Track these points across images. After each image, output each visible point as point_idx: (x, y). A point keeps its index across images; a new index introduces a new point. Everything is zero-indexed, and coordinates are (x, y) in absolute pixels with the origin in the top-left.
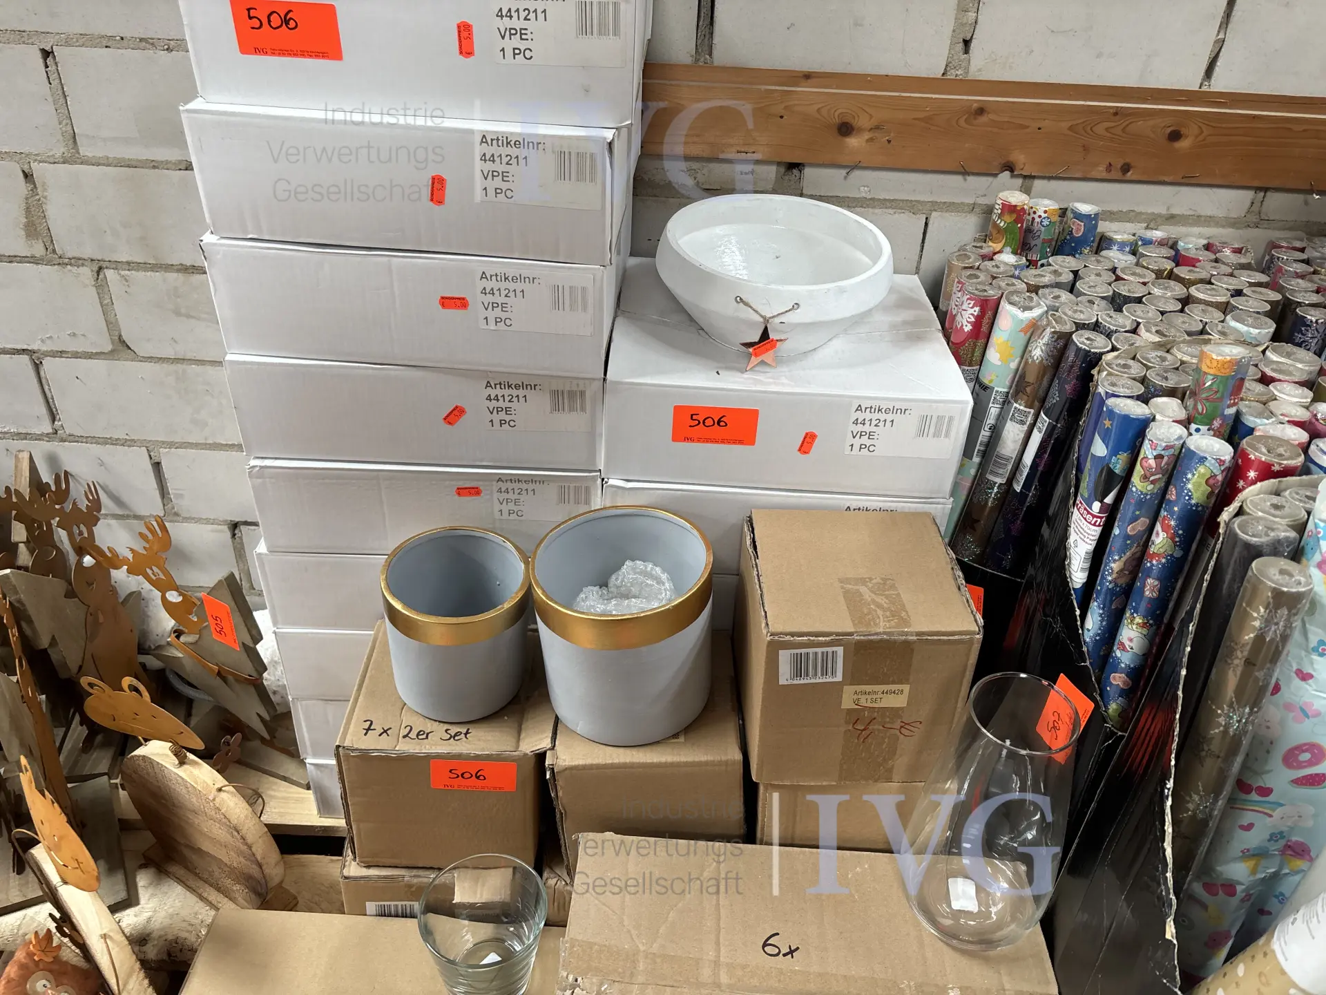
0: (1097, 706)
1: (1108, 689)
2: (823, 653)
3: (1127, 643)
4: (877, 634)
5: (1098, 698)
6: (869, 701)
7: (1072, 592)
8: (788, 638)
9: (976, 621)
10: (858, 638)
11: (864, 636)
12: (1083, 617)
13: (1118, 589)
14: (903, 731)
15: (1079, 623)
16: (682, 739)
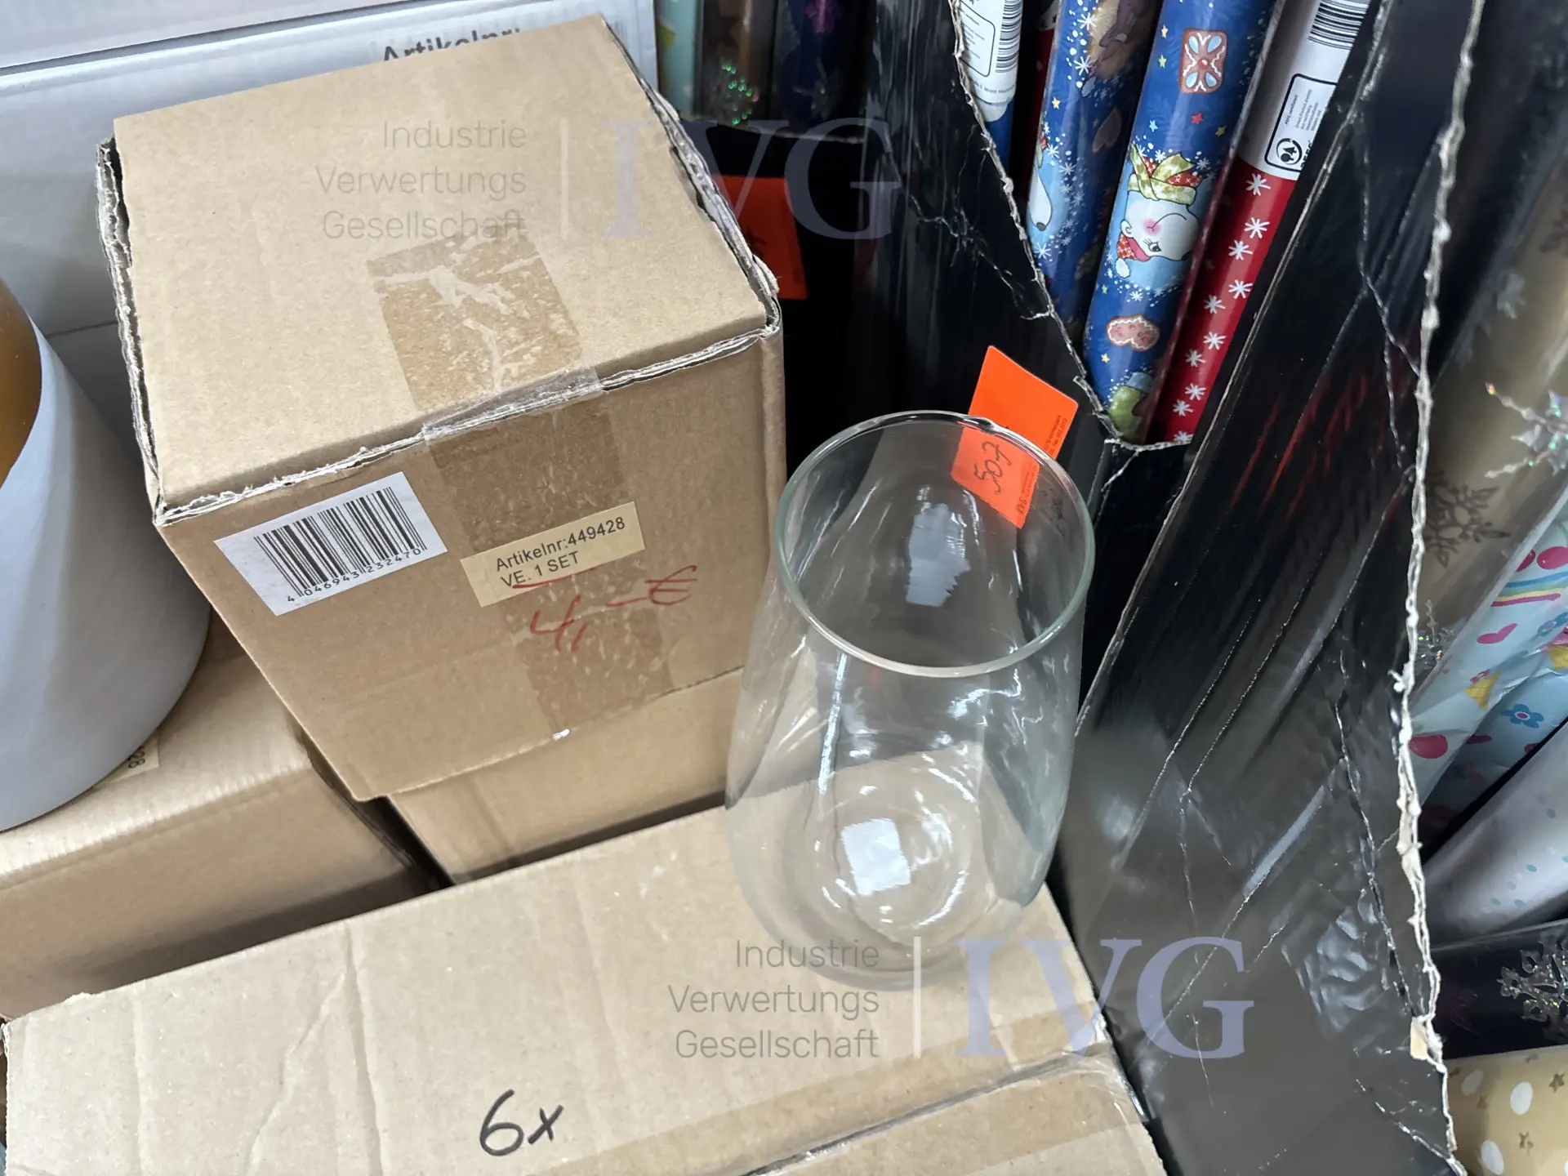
0: (1085, 405)
1: (1105, 358)
2: (350, 506)
3: (1142, 237)
4: (488, 406)
5: (1086, 387)
6: (545, 569)
7: (986, 135)
8: (223, 500)
9: (756, 285)
10: (437, 433)
11: (453, 422)
12: (1023, 193)
13: (1103, 94)
14: (659, 596)
15: (1015, 214)
16: (152, 762)
